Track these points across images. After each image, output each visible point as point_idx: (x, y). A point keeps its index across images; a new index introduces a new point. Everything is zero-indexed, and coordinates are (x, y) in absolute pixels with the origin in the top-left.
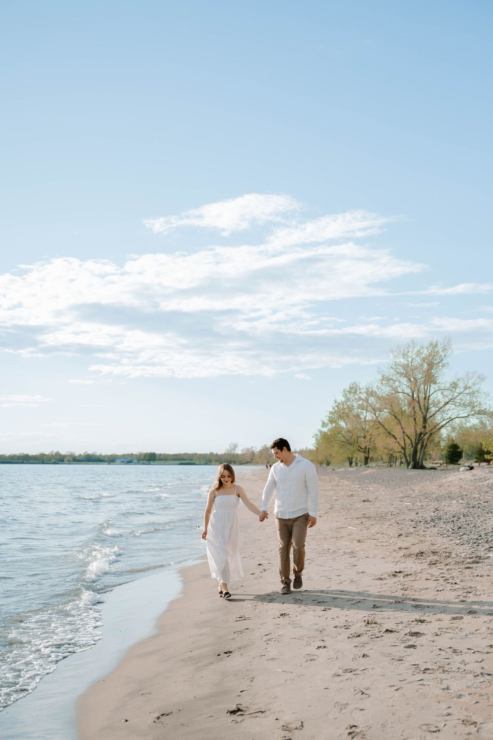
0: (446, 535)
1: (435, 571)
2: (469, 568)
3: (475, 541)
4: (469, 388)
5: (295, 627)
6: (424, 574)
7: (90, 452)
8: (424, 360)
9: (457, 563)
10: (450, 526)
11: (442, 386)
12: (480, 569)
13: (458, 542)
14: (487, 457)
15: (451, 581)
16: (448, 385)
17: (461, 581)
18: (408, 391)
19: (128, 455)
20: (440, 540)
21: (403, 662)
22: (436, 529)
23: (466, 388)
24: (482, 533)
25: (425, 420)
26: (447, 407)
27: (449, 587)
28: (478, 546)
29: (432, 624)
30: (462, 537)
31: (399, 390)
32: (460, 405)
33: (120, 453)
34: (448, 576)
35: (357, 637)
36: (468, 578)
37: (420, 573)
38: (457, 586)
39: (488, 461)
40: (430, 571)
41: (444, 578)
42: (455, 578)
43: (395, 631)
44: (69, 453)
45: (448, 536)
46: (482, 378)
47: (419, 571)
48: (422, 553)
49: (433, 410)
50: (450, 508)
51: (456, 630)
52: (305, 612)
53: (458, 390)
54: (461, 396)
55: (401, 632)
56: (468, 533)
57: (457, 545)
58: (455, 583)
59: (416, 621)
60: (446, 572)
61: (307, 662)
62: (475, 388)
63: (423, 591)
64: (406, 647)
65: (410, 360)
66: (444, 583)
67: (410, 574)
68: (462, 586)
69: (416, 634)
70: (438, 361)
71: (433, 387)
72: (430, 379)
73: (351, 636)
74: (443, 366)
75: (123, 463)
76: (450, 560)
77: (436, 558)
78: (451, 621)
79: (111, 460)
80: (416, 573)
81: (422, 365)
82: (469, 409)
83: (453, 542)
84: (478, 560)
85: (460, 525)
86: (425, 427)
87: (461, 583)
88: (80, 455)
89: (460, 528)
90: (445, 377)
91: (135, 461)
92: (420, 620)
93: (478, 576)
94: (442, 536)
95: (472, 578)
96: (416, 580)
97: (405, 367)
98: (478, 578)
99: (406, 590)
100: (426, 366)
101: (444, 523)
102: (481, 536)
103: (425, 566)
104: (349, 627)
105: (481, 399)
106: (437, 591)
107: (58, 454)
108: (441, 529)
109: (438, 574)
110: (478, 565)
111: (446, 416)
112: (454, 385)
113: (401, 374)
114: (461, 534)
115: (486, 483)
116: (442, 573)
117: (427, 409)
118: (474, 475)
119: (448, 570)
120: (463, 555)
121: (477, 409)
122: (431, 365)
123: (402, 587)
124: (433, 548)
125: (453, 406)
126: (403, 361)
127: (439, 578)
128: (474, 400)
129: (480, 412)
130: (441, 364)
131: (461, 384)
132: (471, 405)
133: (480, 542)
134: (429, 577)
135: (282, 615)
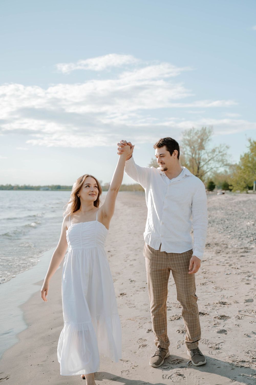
0: (220, 232)
1: (221, 258)
2: (243, 256)
3: (239, 236)
4: (221, 152)
5: (131, 307)
6: (214, 260)
7: (27, 185)
8: (199, 137)
9: (234, 252)
10: (221, 226)
11: (208, 151)
12: (251, 257)
13: (229, 236)
14: (230, 188)
15: (233, 266)
16: (211, 151)
17: (241, 267)
18: (190, 153)
19: (47, 186)
20: (217, 236)
21: (220, 351)
22: (213, 228)
23: (220, 152)
24: (242, 231)
25: (199, 168)
26: (210, 162)
27: (234, 271)
28: (242, 239)
29: (232, 306)
30: (231, 233)
31: (186, 153)
32: (216, 161)
33: (42, 185)
34: (231, 263)
35: (178, 319)
36: (245, 264)
37: (212, 259)
38: (239, 271)
39: (231, 190)
40: (217, 258)
41: (228, 264)
42: (236, 264)
43: (206, 314)
44: (16, 185)
45: (222, 233)
46: (228, 147)
47: (210, 258)
48: (209, 244)
49: (202, 164)
50: (217, 215)
51: (252, 312)
52: (138, 292)
53: (216, 153)
54: (217, 156)
55: (211, 314)
56: (233, 231)
57: (229, 239)
58: (238, 269)
59: (220, 303)
60: (229, 259)
61: (140, 349)
62: (224, 152)
63: (217, 275)
64: (218, 332)
65: (191, 137)
66: (230, 268)
67: (205, 261)
68: (243, 271)
69: (223, 317)
70: (206, 138)
71: (203, 152)
72: (201, 147)
73: (173, 318)
74: (209, 140)
75: (44, 190)
76: (228, 250)
77: (219, 248)
78: (246, 304)
79: (38, 188)
80: (209, 260)
81: (197, 140)
82: (221, 163)
83: (226, 237)
84: (247, 250)
85: (227, 226)
86: (198, 172)
87: (241, 268)
88: (22, 186)
89: (227, 227)
90: (209, 146)
91: (50, 189)
92: (223, 302)
93: (251, 262)
94: (218, 233)
95: (247, 264)
96: (210, 265)
97: (189, 141)
98: (251, 264)
99: (205, 273)
100: (199, 140)
101: (217, 224)
102: (242, 233)
103: (214, 254)
104: (170, 309)
105: (227, 158)
106: (227, 274)
107: (10, 185)
108: (216, 228)
109: (224, 260)
110: (248, 254)
111: (209, 167)
112: (214, 151)
113: (186, 144)
114: (230, 231)
115: (234, 201)
116: (226, 260)
117: (199, 163)
118: (226, 197)
119: (229, 257)
120: (236, 246)
121: (225, 163)
122: (202, 140)
123: (202, 271)
124: (215, 241)
125: (213, 162)
126: (187, 138)
127: (225, 264)
128: (224, 158)
129: (227, 165)
130: (207, 140)
131: (217, 150)
132: (222, 161)
133: (243, 237)
134: (218, 262)
135: (121, 294)
